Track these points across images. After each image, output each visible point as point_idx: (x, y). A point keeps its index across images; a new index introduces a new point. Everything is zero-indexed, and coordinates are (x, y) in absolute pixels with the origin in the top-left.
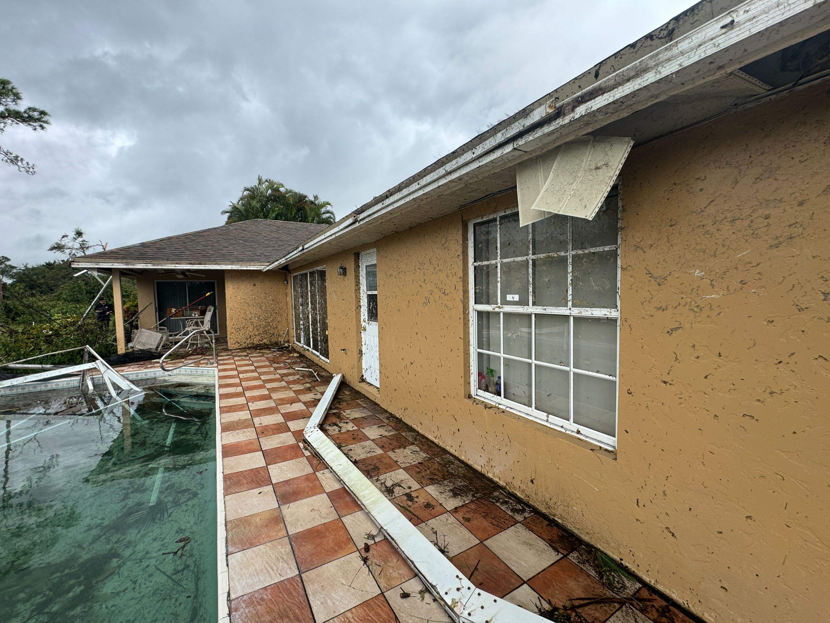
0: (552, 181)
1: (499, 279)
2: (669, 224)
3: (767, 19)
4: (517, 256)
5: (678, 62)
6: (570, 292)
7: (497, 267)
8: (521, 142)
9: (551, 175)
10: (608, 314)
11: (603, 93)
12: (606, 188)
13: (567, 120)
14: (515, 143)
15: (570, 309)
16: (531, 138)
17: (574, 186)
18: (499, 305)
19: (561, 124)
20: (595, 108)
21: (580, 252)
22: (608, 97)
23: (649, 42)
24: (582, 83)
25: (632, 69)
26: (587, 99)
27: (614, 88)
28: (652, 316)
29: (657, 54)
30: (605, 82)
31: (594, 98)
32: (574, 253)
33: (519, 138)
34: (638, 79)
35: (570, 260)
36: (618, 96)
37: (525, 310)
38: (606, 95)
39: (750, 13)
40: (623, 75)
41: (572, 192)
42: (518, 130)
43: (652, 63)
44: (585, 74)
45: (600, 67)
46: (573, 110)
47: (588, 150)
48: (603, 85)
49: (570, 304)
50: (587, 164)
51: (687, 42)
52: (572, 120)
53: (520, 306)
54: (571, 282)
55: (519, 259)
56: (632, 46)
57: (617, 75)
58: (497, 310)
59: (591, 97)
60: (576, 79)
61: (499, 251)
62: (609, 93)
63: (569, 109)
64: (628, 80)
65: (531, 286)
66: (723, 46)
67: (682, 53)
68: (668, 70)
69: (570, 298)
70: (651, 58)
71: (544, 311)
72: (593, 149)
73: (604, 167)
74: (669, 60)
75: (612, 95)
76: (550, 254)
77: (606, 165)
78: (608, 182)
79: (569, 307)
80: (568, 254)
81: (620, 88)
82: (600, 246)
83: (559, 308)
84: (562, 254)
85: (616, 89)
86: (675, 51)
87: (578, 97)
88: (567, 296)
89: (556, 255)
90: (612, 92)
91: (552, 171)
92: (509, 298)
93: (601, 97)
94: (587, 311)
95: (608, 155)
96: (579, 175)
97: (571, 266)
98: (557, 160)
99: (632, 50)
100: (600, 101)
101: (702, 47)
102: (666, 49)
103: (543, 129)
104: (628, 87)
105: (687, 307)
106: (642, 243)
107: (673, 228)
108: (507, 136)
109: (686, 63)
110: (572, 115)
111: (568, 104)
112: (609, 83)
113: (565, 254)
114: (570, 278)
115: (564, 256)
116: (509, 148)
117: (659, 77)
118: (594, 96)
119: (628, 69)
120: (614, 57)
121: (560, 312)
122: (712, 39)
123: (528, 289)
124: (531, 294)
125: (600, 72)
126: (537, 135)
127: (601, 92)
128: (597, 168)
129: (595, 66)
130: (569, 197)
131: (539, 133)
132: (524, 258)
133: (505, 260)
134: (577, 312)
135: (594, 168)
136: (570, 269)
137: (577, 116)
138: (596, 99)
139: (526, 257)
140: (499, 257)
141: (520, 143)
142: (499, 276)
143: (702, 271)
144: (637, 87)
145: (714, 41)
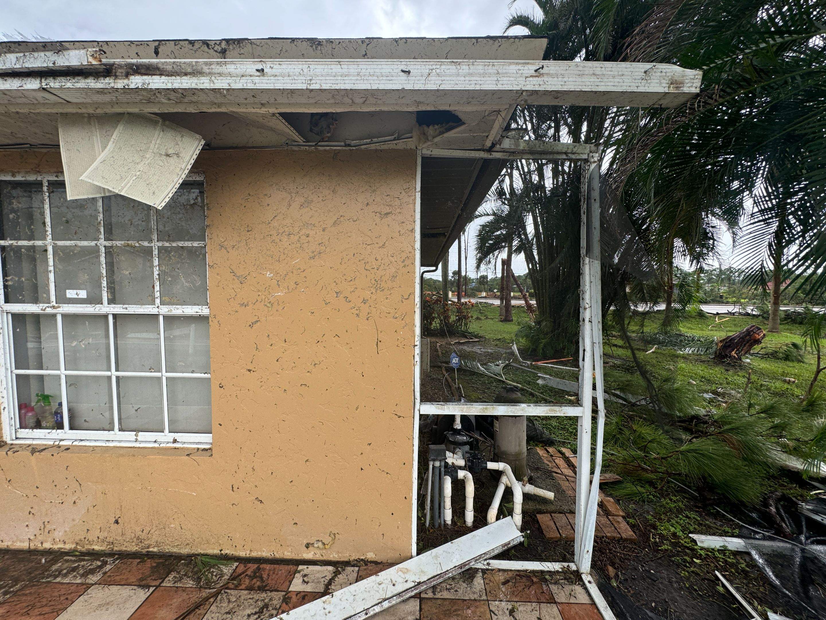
0: (112, 152)
1: (51, 268)
2: (246, 229)
3: (283, 81)
4: (80, 239)
5: (228, 81)
6: (157, 287)
7: (46, 251)
8: (53, 84)
9: (111, 145)
10: (200, 311)
11: (161, 75)
12: (177, 179)
13: (120, 84)
14: (44, 80)
15: (158, 307)
16: (69, 85)
17: (140, 167)
18: (54, 304)
19: (112, 85)
20: (153, 86)
21: (167, 244)
22: (166, 81)
23: (206, 48)
24: (141, 51)
25: (190, 64)
26: (143, 71)
27: (172, 75)
29: (211, 64)
30: (163, 64)
31: (152, 75)
32: (160, 244)
33: (50, 76)
34: (194, 78)
35: (156, 253)
36: (176, 86)
37: (97, 310)
38: (163, 77)
39: (273, 70)
40: (180, 66)
41: (138, 174)
42: (45, 65)
43: (206, 69)
44: (143, 43)
45: (159, 45)
46: (127, 75)
47: (157, 132)
48: (160, 66)
49: (158, 301)
50: (156, 146)
51: (233, 66)
52: (127, 87)
53: (88, 305)
54: (158, 277)
55: (85, 243)
56: (191, 42)
57: (174, 62)
58: (50, 311)
59: (148, 72)
60: (132, 42)
61: (49, 229)
62: (167, 78)
63: (122, 73)
64: (186, 74)
65: (105, 279)
66: (258, 86)
67: (230, 75)
68: (221, 84)
69: (157, 293)
70: (206, 64)
71: (125, 310)
73: (175, 156)
74: (220, 74)
75: (170, 81)
76: (129, 242)
77: (177, 155)
78: (179, 174)
79: (157, 305)
80: (153, 245)
81: (178, 78)
82: (188, 241)
84: (146, 244)
85: (174, 78)
86: (223, 69)
87: (133, 64)
88: (153, 292)
89: (137, 245)
90: (170, 78)
91: (112, 140)
92: (70, 294)
93: (158, 77)
94: (178, 309)
95: (178, 145)
96: (147, 156)
97: (157, 259)
98: (118, 129)
99: (191, 46)
100: (158, 81)
101: (244, 78)
102: (218, 63)
103: (87, 81)
104: (186, 81)
105: (262, 303)
106: (225, 243)
107: (249, 233)
108: (26, 66)
109: (234, 86)
110: (126, 81)
111: (121, 66)
112: (167, 67)
113: (149, 245)
114: (156, 272)
115: (148, 247)
116: (32, 85)
117: (212, 86)
118: (151, 73)
119: (185, 63)
120: (173, 43)
122: (251, 76)
123: (101, 283)
124: (106, 289)
125: (160, 50)
126: (78, 85)
127: (158, 72)
128: (168, 155)
129: (154, 41)
130: (135, 178)
131: (81, 84)
132: (93, 243)
133: (60, 243)
134: (166, 310)
135: (163, 153)
136: (156, 263)
137: (132, 86)
138: (154, 77)
139: (95, 242)
140: (50, 237)
142: (51, 263)
143: (271, 273)
144: (194, 86)
145: (252, 78)
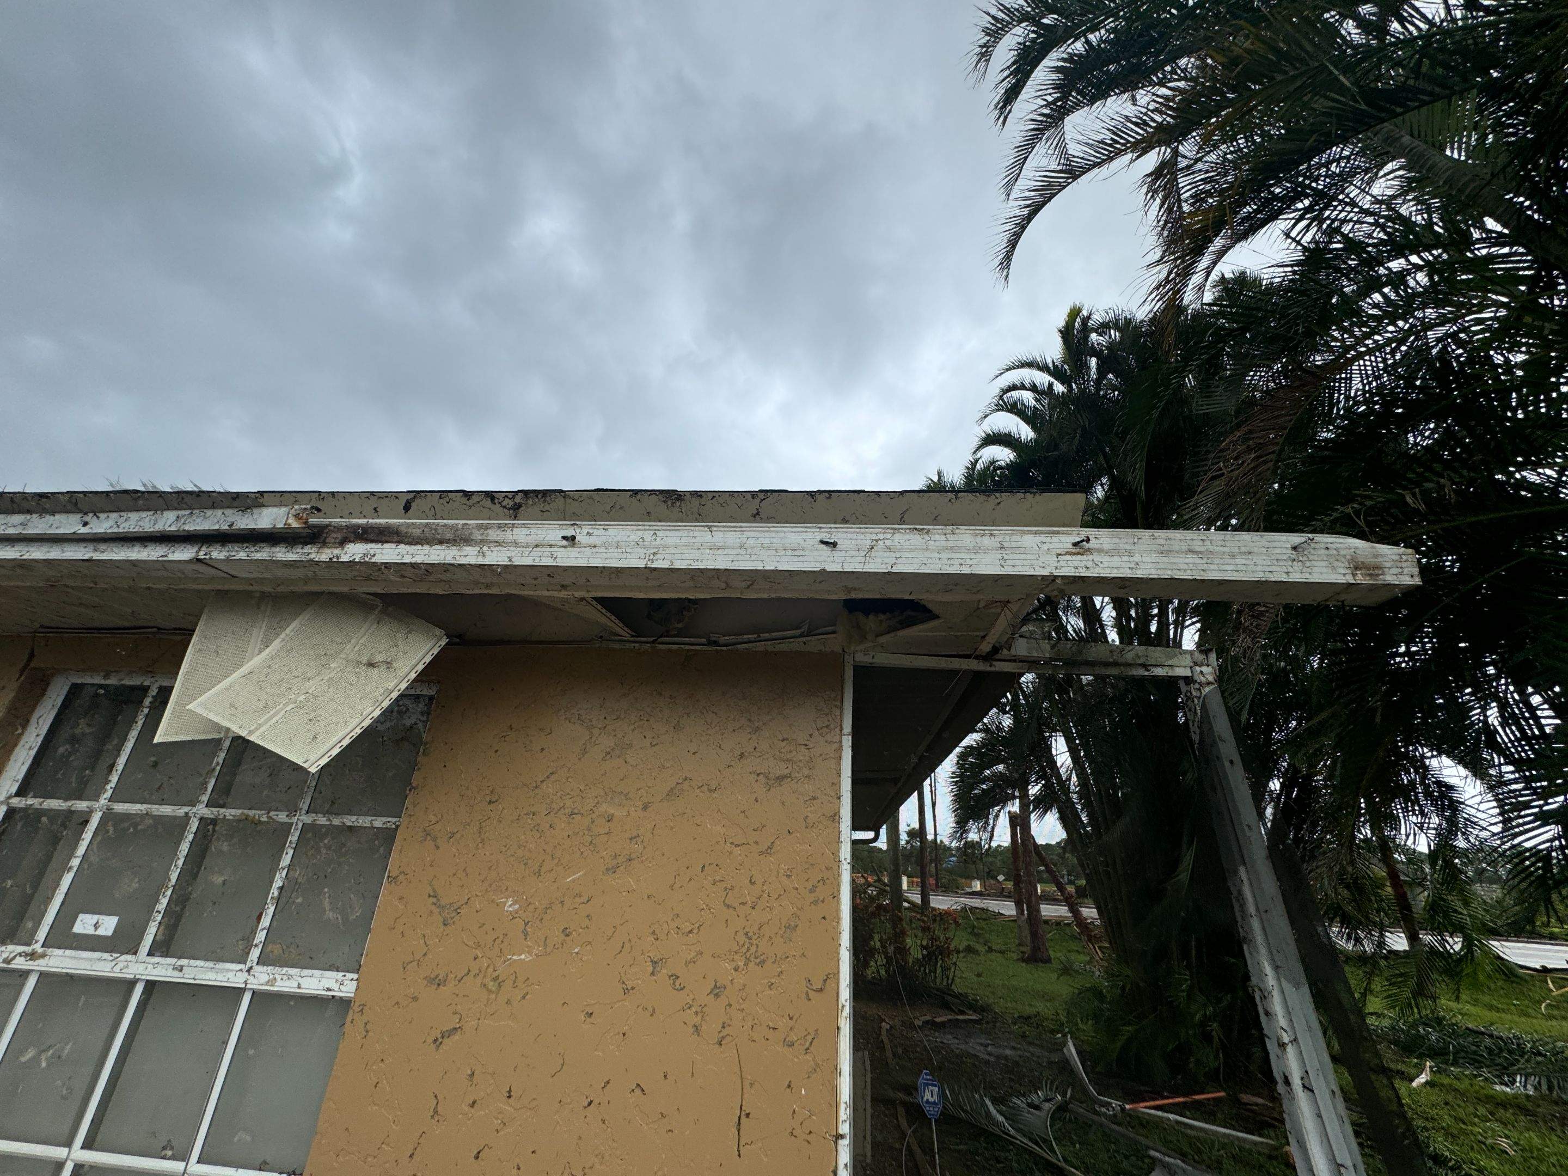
0: (273, 657)
1: (75, 862)
2: (488, 799)
3: (605, 555)
4: (162, 802)
5: (509, 554)
6: (266, 921)
7: (86, 822)
8: (218, 553)
9: (276, 644)
10: (335, 986)
11: (399, 542)
12: (371, 709)
13: (325, 555)
14: (204, 548)
15: (249, 970)
16: (242, 555)
17: (312, 686)
18: (38, 947)
19: (312, 556)
20: (378, 559)
21: (322, 820)
22: (405, 552)
23: (488, 503)
24: (383, 505)
25: (451, 527)
26: (372, 536)
27: (417, 543)
28: (415, 999)
29: (487, 527)
30: (408, 526)
31: (383, 542)
32: (308, 819)
33: (217, 542)
34: (454, 548)
35: (294, 837)
36: (418, 559)
37: (117, 969)
38: (402, 546)
39: (592, 538)
40: (436, 530)
41: (302, 698)
42: (216, 527)
43: (477, 536)
44: (389, 495)
45: (415, 497)
46: (342, 543)
47: (366, 626)
48: (403, 529)
49: (255, 954)
50: (356, 649)
51: (525, 531)
52: (335, 560)
53: (106, 956)
54: (276, 894)
55: (167, 810)
56: (467, 494)
57: (428, 524)
58: (20, 963)
59: (379, 538)
60: (372, 493)
61: (114, 778)
62: (408, 547)
63: (335, 538)
64: (441, 542)
65: (169, 893)
66: (561, 562)
67: (516, 544)
68: (497, 557)
69: (261, 936)
70: (480, 527)
71: (176, 973)
72: (375, 626)
73: (384, 666)
74: (499, 543)
75: (411, 552)
76: (251, 813)
77: (389, 664)
78: (380, 698)
79: (249, 964)
80: (294, 820)
81: (426, 547)
82: (366, 814)
83: (222, 965)
84: (282, 817)
85: (419, 547)
86: (509, 535)
87: (359, 526)
88: (254, 932)
89: (264, 819)
90: (413, 547)
91: (283, 636)
92: (84, 924)
93: (393, 546)
94: (290, 977)
95: (397, 646)
96: (333, 665)
97: (291, 852)
98: (301, 617)
99: (464, 500)
100: (391, 551)
101: (538, 549)
102: (499, 527)
103: (274, 549)
104: (438, 553)
105: (479, 980)
106: (438, 827)
107: (492, 806)
108: (187, 527)
109: (518, 561)
110: (337, 551)
111: (338, 529)
112: (414, 531)
113: (287, 820)
114: (278, 882)
115: (283, 824)
116: (183, 554)
117: (481, 561)
118: (384, 538)
119: (444, 526)
120: (438, 495)
121: (220, 977)
122: (551, 546)
123: (157, 901)
124: (159, 918)
125: (413, 505)
126: (257, 556)
127: (396, 538)
128: (371, 665)
129: (408, 492)
130: (292, 706)
131: (263, 553)
132: (181, 811)
133: (120, 807)
134: (264, 978)
135: (365, 661)
136: (286, 860)
137: (345, 558)
138: (386, 545)
139: (186, 809)
140: (108, 794)
141: (215, 554)
142: (81, 849)
143: (515, 902)
144: (449, 560)
145: (552, 549)
